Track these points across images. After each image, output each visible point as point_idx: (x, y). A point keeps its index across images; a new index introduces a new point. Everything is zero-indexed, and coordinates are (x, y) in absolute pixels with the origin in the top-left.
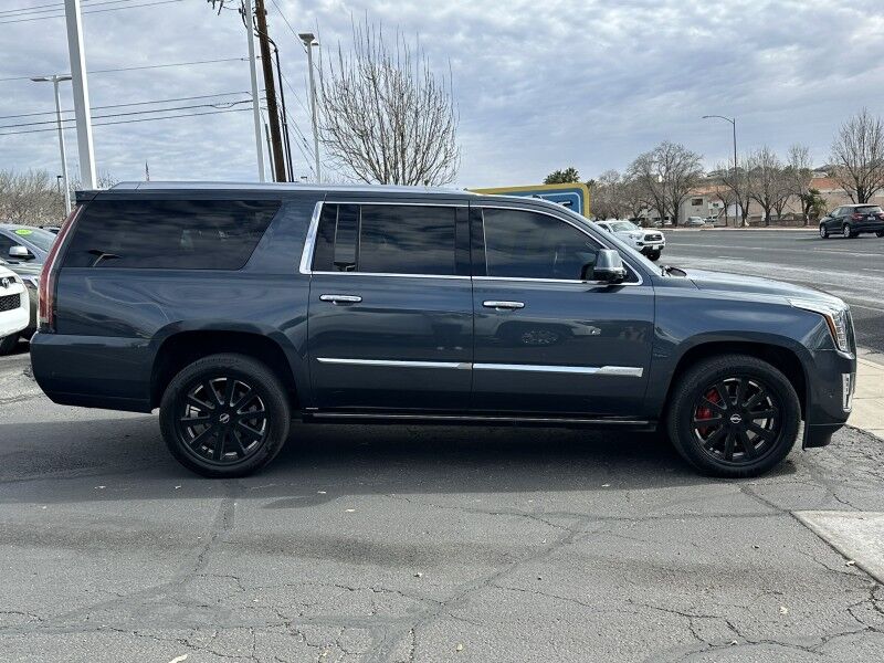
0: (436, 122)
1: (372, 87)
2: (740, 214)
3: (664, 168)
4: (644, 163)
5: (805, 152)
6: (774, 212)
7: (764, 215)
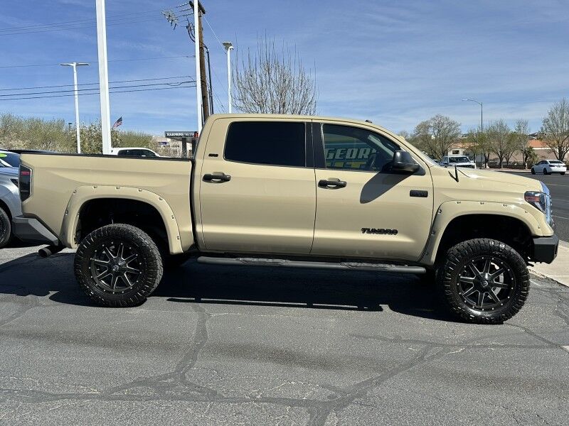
0: (305, 97)
1: (267, 75)
2: (484, 160)
3: (436, 131)
4: (425, 126)
5: (526, 124)
6: (504, 160)
7: (499, 162)
